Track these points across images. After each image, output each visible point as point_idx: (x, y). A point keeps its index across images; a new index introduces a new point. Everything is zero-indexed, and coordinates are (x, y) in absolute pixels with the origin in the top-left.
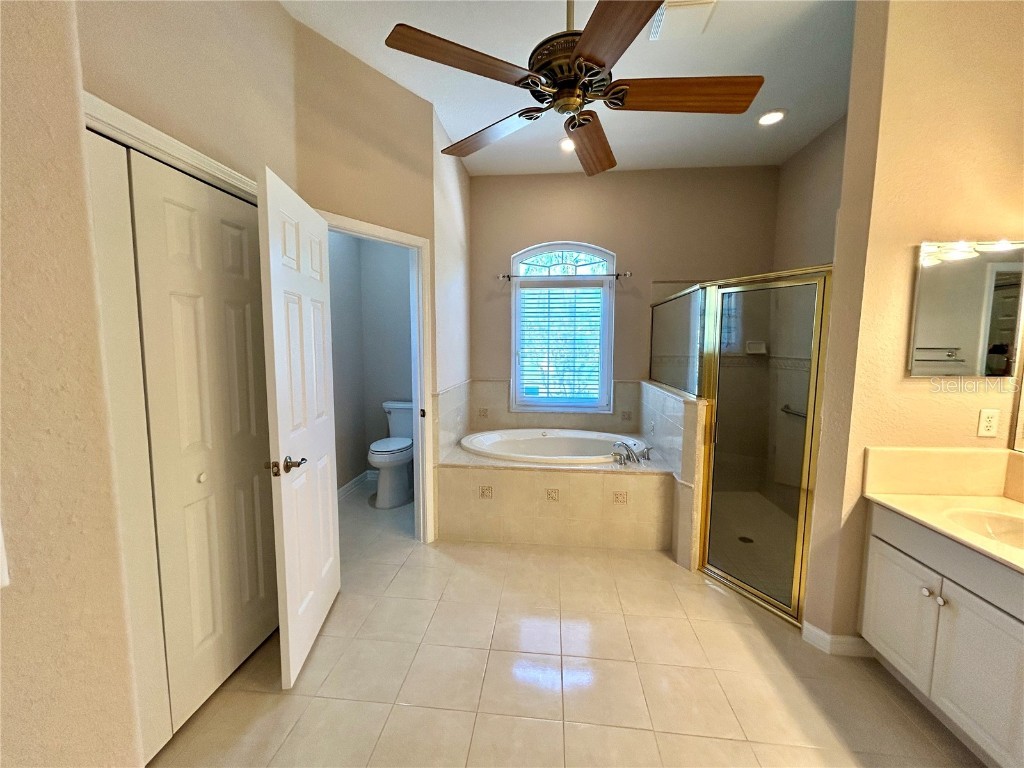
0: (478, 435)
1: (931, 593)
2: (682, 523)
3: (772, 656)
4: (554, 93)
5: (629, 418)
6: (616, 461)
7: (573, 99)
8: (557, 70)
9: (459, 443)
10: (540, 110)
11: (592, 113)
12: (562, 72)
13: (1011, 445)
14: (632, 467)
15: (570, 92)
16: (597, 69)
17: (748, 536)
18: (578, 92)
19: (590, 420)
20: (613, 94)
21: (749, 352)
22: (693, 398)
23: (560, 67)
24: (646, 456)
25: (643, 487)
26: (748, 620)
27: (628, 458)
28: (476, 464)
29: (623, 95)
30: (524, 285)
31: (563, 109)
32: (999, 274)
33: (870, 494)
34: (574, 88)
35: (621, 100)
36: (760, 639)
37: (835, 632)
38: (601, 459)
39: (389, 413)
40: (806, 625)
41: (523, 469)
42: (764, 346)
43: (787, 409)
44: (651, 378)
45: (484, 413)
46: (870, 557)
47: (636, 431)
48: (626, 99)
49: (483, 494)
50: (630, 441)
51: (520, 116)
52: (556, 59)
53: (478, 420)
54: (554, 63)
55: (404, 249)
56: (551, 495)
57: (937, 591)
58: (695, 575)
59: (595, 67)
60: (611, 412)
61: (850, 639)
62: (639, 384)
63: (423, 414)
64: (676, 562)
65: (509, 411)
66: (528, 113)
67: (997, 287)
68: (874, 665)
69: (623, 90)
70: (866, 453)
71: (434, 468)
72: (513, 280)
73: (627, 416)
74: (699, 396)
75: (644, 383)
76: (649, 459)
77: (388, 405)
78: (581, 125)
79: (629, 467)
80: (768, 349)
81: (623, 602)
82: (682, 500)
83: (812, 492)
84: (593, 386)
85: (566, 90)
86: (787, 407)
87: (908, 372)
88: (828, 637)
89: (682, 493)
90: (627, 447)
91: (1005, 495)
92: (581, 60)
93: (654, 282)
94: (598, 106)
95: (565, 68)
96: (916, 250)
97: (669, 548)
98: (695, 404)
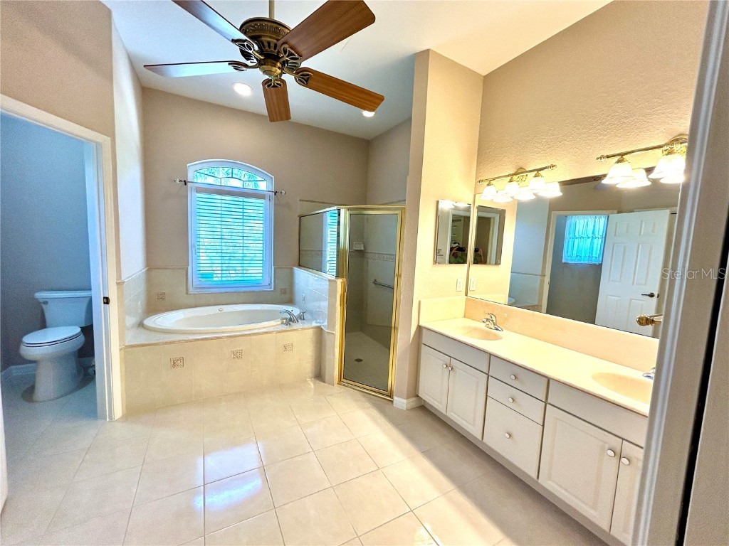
0: (161, 315)
1: (447, 366)
2: (328, 356)
3: (382, 420)
4: (261, 59)
5: (285, 293)
6: (282, 323)
7: (274, 69)
8: (266, 44)
9: (141, 325)
10: (246, 66)
11: (283, 82)
12: (269, 47)
13: (466, 295)
14: (295, 326)
15: (273, 63)
16: (297, 56)
17: (359, 357)
18: (279, 65)
19: (257, 296)
20: (302, 75)
21: (355, 248)
22: (334, 278)
23: (269, 43)
24: (301, 317)
25: (302, 337)
26: (368, 405)
27: (290, 320)
28: (166, 340)
29: (306, 78)
30: (199, 190)
31: (265, 72)
32: (453, 215)
33: (421, 324)
34: (278, 61)
35: (307, 81)
36: (375, 412)
37: (408, 398)
38: (272, 323)
39: (46, 303)
40: (396, 398)
41: (212, 339)
42: (362, 245)
43: (375, 282)
44: (300, 265)
45: (162, 297)
46: (422, 356)
47: (290, 301)
48: (309, 81)
49: (174, 365)
50: (289, 308)
51: (229, 64)
52: (264, 36)
53: (157, 302)
54: (263, 39)
55: (80, 142)
56: (237, 355)
57: (448, 364)
58: (337, 389)
59: (296, 54)
60: (272, 289)
61: (414, 399)
62: (292, 269)
63: (107, 301)
64: (324, 382)
65: (187, 293)
66: (237, 65)
67: (453, 221)
68: (423, 408)
69: (308, 75)
70: (420, 302)
71: (120, 350)
72: (189, 184)
73: (284, 292)
74: (337, 277)
75: (296, 268)
76: (304, 319)
77: (41, 295)
78: (274, 86)
79: (292, 326)
80: (364, 247)
81: (297, 416)
82: (328, 343)
83: (397, 329)
84: (257, 270)
85: (269, 60)
86: (375, 280)
87: (435, 262)
88: (405, 401)
89: (327, 337)
90: (289, 312)
91: (465, 317)
92: (286, 46)
93: (300, 200)
94: (289, 78)
95: (272, 45)
96: (438, 202)
97: (319, 375)
98: (335, 281)
